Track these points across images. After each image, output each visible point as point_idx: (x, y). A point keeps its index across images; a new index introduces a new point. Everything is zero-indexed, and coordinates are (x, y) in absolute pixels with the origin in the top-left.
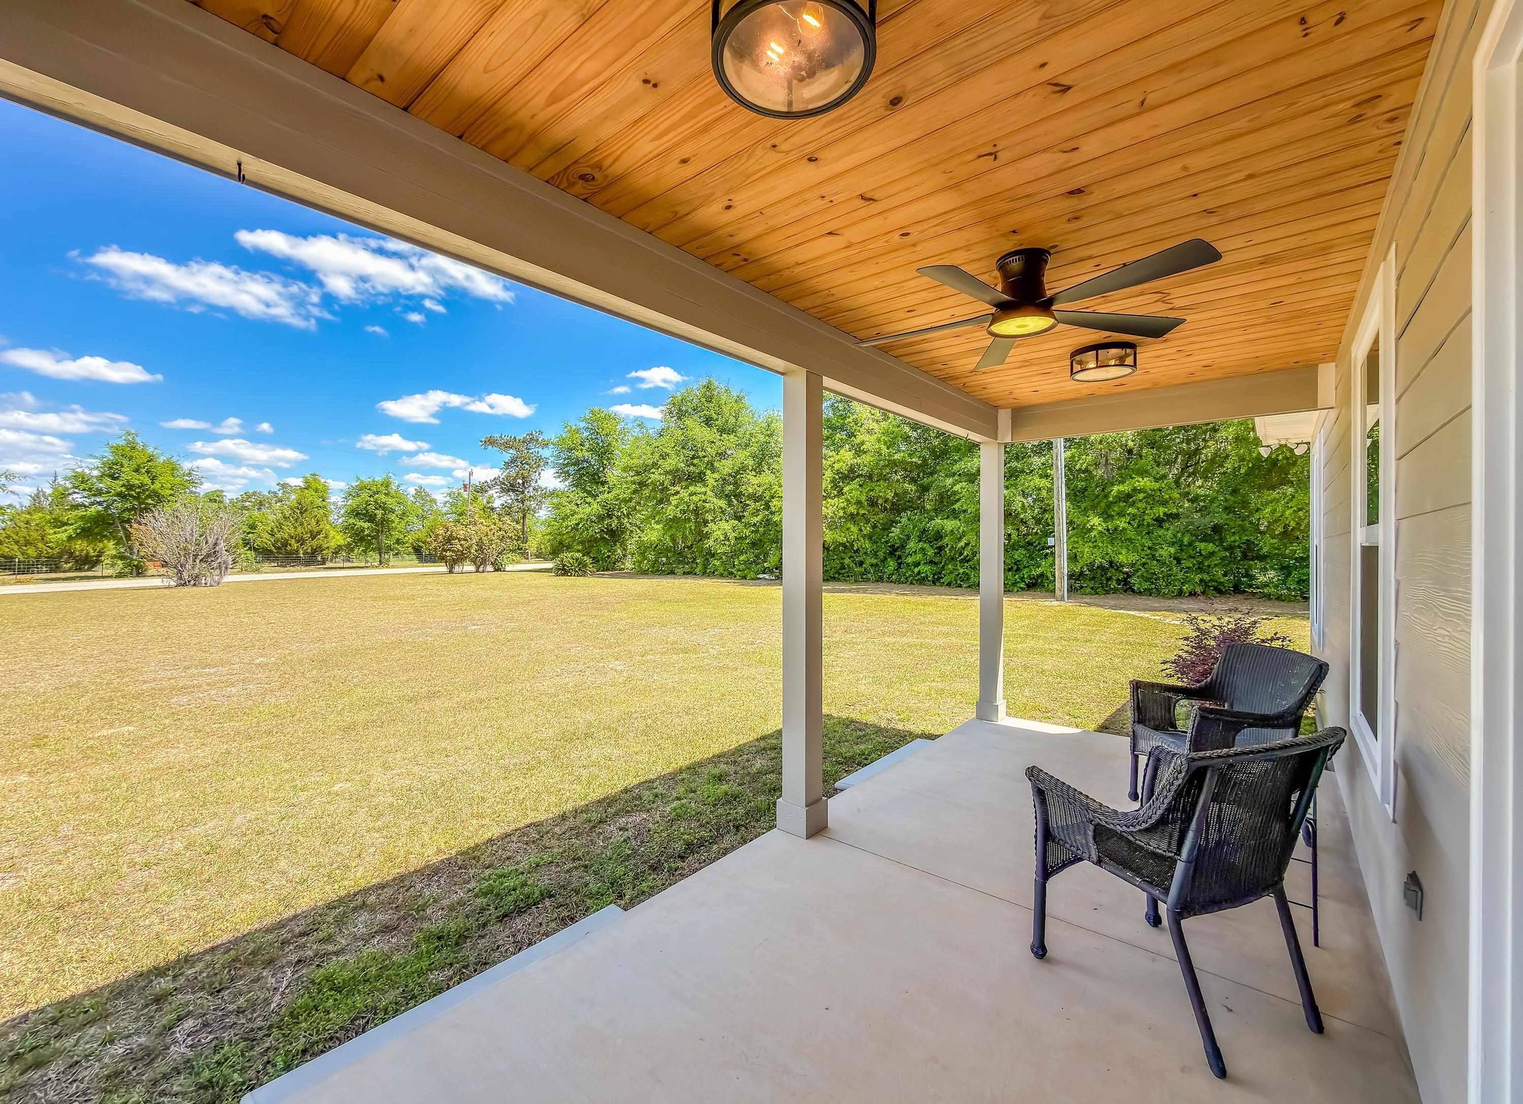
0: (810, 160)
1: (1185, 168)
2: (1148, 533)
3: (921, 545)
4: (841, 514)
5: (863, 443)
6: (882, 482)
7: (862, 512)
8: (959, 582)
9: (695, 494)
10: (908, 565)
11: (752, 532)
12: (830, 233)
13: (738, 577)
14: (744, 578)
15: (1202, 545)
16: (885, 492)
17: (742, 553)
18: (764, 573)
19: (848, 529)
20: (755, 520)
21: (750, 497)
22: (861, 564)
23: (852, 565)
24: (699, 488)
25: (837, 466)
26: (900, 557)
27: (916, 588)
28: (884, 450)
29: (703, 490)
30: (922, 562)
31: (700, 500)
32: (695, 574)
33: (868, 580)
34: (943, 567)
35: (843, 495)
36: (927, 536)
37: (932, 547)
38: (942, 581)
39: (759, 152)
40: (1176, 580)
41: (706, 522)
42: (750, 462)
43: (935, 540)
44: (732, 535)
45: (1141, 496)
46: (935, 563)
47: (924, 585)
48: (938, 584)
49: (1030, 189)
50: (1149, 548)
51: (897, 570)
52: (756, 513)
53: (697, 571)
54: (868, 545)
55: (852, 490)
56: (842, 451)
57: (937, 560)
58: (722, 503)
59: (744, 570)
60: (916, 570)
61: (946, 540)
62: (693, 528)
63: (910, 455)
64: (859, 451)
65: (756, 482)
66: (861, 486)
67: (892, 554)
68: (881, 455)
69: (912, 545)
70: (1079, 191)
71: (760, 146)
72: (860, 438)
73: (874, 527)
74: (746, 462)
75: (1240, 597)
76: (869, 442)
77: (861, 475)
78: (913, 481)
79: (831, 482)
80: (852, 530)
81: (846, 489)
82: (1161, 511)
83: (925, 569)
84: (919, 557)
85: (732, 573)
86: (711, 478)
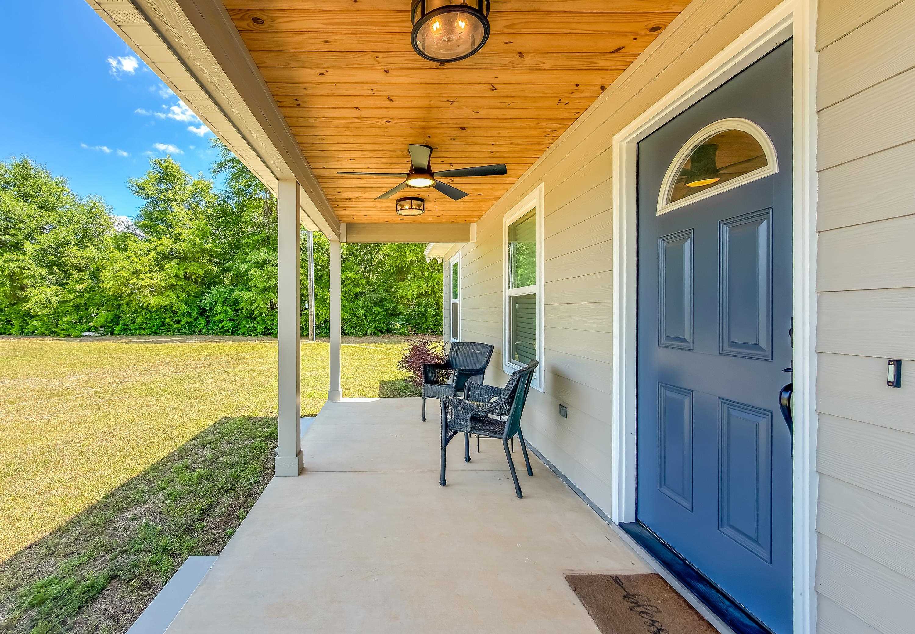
0: (385, 71)
1: (499, 133)
2: (351, 302)
3: (225, 308)
4: (163, 284)
5: (180, 234)
6: (194, 263)
7: (180, 283)
8: (249, 332)
9: (10, 260)
10: (215, 322)
11: (77, 296)
12: (357, 108)
13: (61, 335)
14: (69, 335)
15: (375, 308)
16: (198, 270)
17: (65, 315)
18: (89, 331)
19: (168, 296)
20: (79, 287)
21: (73, 267)
22: (178, 322)
23: (172, 323)
24: (16, 256)
25: (159, 249)
26: (208, 317)
27: (221, 337)
28: (198, 241)
29: (21, 258)
30: (225, 320)
31: (17, 267)
32: (10, 334)
33: (184, 333)
34: (239, 322)
35: (164, 270)
36: (228, 302)
37: (232, 309)
38: (239, 332)
39: (368, 56)
40: (364, 327)
41: (23, 288)
42: (73, 238)
43: (234, 305)
44: (55, 300)
45: (349, 282)
46: (233, 320)
47: (226, 335)
48: (235, 334)
49: (450, 122)
50: (353, 310)
51: (206, 325)
52: (81, 281)
53: (12, 331)
54: (183, 307)
55: (171, 266)
56: (164, 238)
57: (234, 318)
58: (44, 271)
59: (67, 329)
60: (221, 325)
61: (242, 305)
62: (8, 291)
63: (216, 246)
64: (177, 239)
65: (80, 255)
66: (178, 265)
67: (201, 314)
68: (195, 244)
69: (218, 308)
70: (465, 129)
71: (371, 54)
72: (178, 230)
73: (189, 295)
74: (68, 238)
75: (390, 334)
76: (186, 234)
77: (179, 257)
78: (216, 264)
79: (154, 260)
80: (171, 296)
81: (167, 266)
82: (358, 290)
83: (227, 324)
84: (223, 316)
85: (54, 332)
86: (30, 248)
